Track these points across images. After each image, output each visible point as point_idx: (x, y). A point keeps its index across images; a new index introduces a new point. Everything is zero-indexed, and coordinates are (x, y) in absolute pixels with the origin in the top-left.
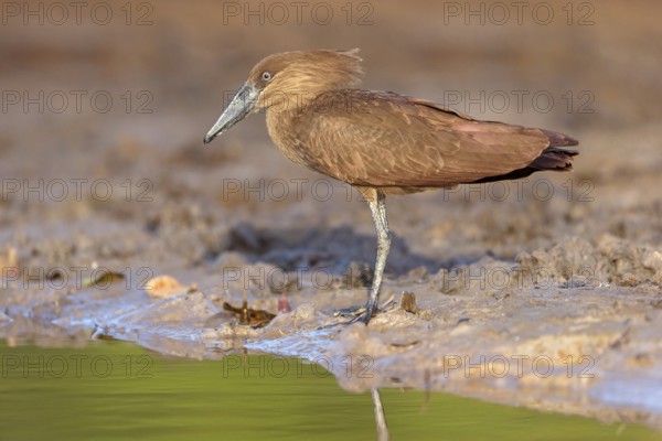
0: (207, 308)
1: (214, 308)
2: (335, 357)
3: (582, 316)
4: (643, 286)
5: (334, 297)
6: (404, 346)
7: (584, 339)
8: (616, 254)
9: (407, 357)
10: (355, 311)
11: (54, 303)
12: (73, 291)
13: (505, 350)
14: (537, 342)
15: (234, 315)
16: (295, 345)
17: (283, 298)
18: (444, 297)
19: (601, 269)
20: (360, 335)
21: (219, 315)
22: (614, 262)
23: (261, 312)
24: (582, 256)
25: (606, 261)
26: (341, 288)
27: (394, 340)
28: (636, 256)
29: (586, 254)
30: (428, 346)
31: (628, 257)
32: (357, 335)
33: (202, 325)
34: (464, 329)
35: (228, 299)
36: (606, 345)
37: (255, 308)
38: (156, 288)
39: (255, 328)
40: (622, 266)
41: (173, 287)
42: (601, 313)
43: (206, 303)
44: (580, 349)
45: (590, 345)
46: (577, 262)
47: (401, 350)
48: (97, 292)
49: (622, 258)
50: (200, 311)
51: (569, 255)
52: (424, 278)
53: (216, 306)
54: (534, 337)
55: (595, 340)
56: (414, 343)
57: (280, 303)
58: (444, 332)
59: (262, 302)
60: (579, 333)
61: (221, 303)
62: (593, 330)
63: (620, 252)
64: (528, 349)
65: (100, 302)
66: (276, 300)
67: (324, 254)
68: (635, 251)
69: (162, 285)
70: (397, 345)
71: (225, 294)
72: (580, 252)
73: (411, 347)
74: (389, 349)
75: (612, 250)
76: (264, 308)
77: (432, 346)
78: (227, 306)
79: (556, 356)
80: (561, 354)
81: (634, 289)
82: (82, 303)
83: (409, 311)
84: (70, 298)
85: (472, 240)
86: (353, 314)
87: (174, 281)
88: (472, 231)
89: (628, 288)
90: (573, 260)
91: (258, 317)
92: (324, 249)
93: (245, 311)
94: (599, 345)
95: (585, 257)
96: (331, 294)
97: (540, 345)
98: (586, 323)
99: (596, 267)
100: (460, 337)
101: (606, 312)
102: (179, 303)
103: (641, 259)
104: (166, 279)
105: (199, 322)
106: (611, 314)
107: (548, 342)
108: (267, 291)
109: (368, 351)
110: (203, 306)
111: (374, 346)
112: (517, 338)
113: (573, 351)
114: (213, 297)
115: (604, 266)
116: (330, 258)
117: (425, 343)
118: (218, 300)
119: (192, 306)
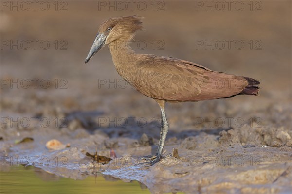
0: (79, 155)
1: (82, 155)
2: (149, 178)
3: (264, 161)
4: (284, 147)
5: (136, 150)
6: (181, 174)
7: (267, 172)
8: (263, 132)
9: (184, 179)
10: (151, 157)
11: (4, 151)
12: (12, 146)
13: (230, 176)
14: (246, 173)
15: (92, 158)
16: (127, 173)
17: (113, 151)
18: (189, 151)
19: (258, 139)
20: (160, 169)
21: (85, 158)
22: (263, 136)
23: (103, 157)
24: (249, 133)
25: (259, 135)
26: (139, 146)
27: (176, 171)
28: (273, 133)
29: (251, 132)
30: (193, 174)
31: (269, 133)
32: (159, 169)
33: (78, 162)
34: (208, 166)
35: (88, 151)
36: (277, 175)
37: (100, 155)
38: (51, 145)
39: (103, 164)
40: (267, 138)
41: (58, 145)
42: (272, 160)
43: (79, 152)
44: (265, 176)
45: (270, 174)
46: (247, 135)
47: (180, 176)
48: (22, 146)
49: (266, 134)
50: (76, 156)
51: (243, 133)
52: (176, 142)
53: (83, 154)
54: (244, 171)
55: (272, 173)
56: (186, 173)
57: (111, 153)
58: (199, 168)
59: (103, 152)
60: (264, 169)
61: (85, 153)
62: (271, 167)
63: (266, 131)
64: (241, 176)
65: (26, 151)
66: (109, 151)
67: (125, 131)
68: (272, 131)
69: (53, 144)
70: (178, 174)
71: (86, 148)
72: (248, 131)
73: (184, 174)
74: (174, 175)
75: (262, 130)
76: (104, 155)
77: (195, 174)
78: (88, 154)
79: (254, 179)
80: (257, 179)
81: (280, 149)
82: (17, 151)
83: (176, 158)
84: (11, 149)
85: (188, 125)
86: (150, 158)
87: (59, 142)
88: (187, 120)
89: (276, 148)
90: (245, 134)
91: (103, 159)
92: (125, 128)
93: (96, 156)
94: (274, 175)
95: (250, 134)
96: (134, 149)
97: (247, 174)
98: (266, 164)
99: (255, 138)
100: (207, 170)
101: (275, 160)
102: (66, 153)
103: (275, 134)
104: (55, 141)
105: (76, 161)
106: (276, 160)
107: (250, 173)
108: (104, 147)
109: (165, 176)
110: (77, 154)
111: (167, 174)
112: (236, 171)
113: (262, 177)
114: (81, 150)
115: (259, 137)
116: (128, 132)
117: (191, 173)
118: (83, 151)
119: (72, 154)
